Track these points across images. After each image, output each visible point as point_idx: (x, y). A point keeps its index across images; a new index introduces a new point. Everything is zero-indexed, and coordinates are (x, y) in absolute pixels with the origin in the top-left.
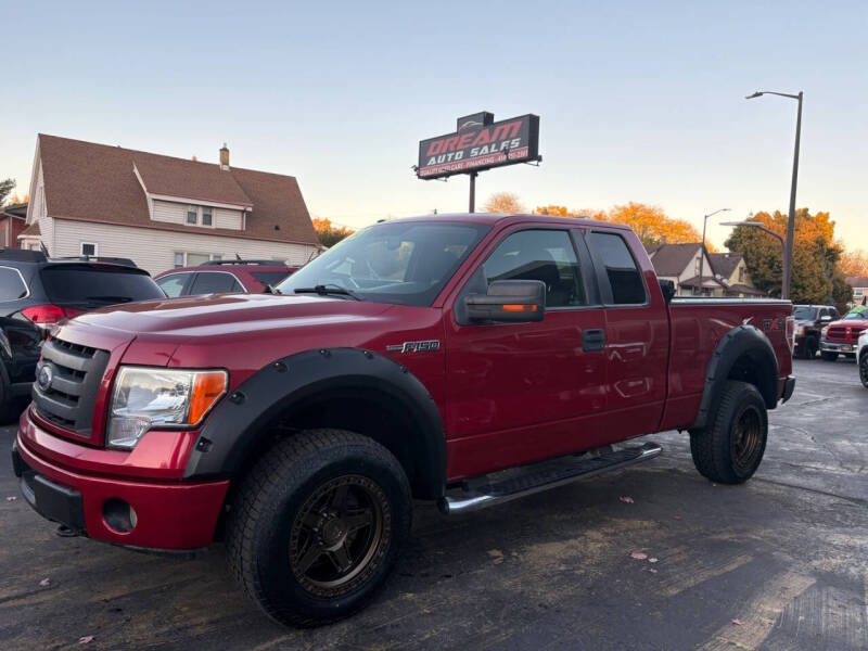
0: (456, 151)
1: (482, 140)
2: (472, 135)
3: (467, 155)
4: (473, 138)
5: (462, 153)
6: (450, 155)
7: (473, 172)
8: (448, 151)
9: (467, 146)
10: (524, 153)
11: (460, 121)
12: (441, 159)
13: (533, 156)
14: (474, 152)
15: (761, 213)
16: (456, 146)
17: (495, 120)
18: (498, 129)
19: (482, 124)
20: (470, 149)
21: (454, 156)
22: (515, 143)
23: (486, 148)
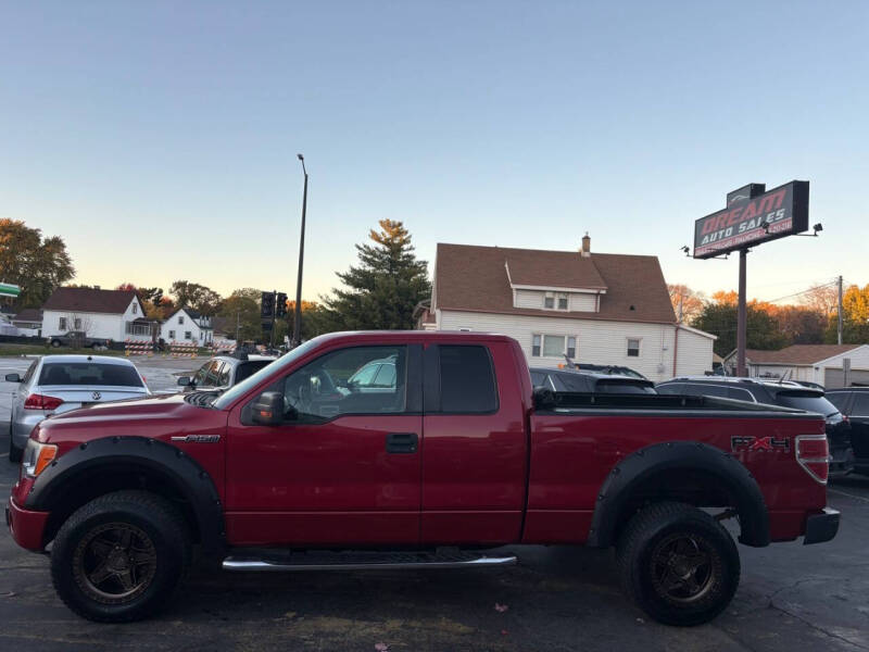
0: (726, 228)
1: (749, 214)
2: (740, 209)
3: (736, 232)
4: (741, 213)
5: (731, 229)
6: (721, 232)
7: (744, 249)
8: (720, 229)
9: (735, 222)
10: (789, 225)
11: (730, 196)
12: (713, 237)
13: (800, 224)
14: (742, 227)
16: (726, 223)
17: (767, 189)
18: (771, 198)
19: (748, 197)
20: (739, 224)
21: (724, 234)
22: (780, 214)
23: (753, 222)
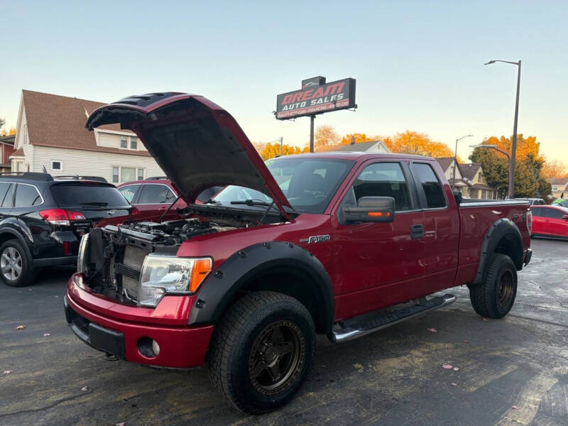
0: (301, 102)
1: (319, 94)
2: (312, 91)
3: (308, 104)
4: (313, 93)
5: (305, 103)
6: (297, 104)
7: (313, 115)
8: (296, 102)
9: (309, 98)
10: (346, 103)
11: (304, 82)
12: (292, 107)
13: (352, 105)
14: (313, 102)
15: (492, 137)
16: (301, 99)
17: (327, 82)
18: (329, 87)
19: (318, 84)
20: (310, 100)
21: (299, 105)
22: (340, 97)
23: (321, 100)
